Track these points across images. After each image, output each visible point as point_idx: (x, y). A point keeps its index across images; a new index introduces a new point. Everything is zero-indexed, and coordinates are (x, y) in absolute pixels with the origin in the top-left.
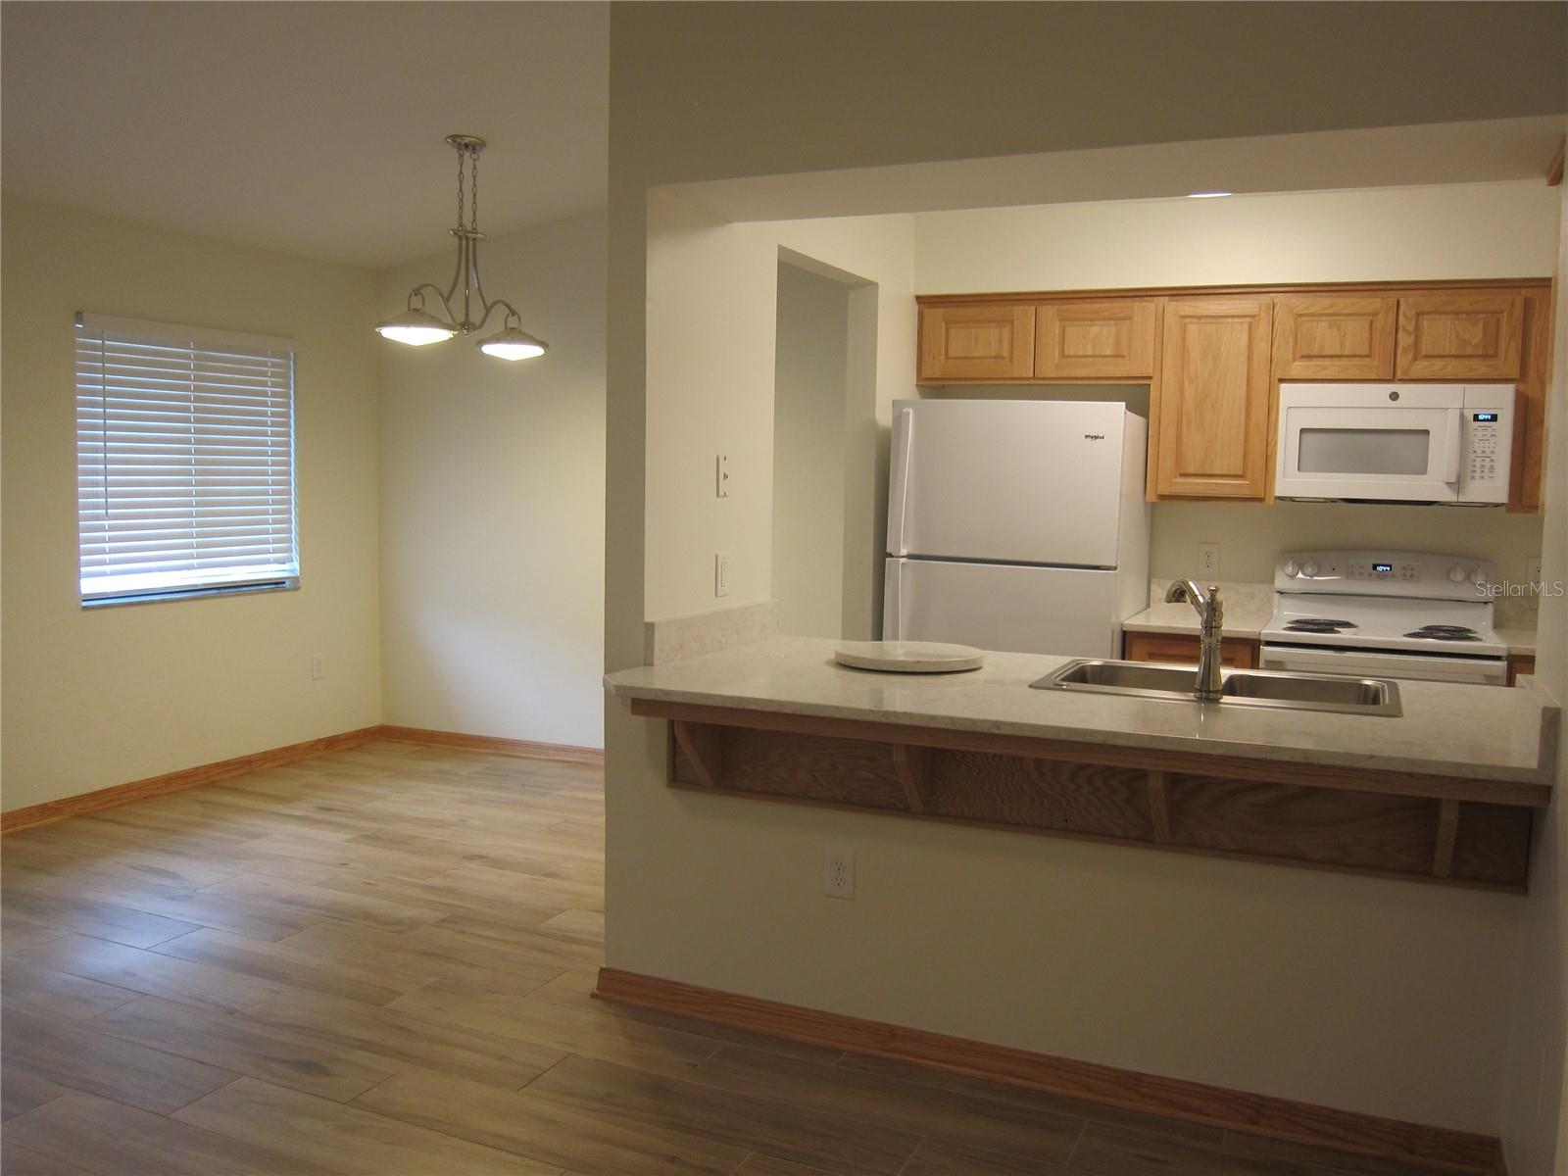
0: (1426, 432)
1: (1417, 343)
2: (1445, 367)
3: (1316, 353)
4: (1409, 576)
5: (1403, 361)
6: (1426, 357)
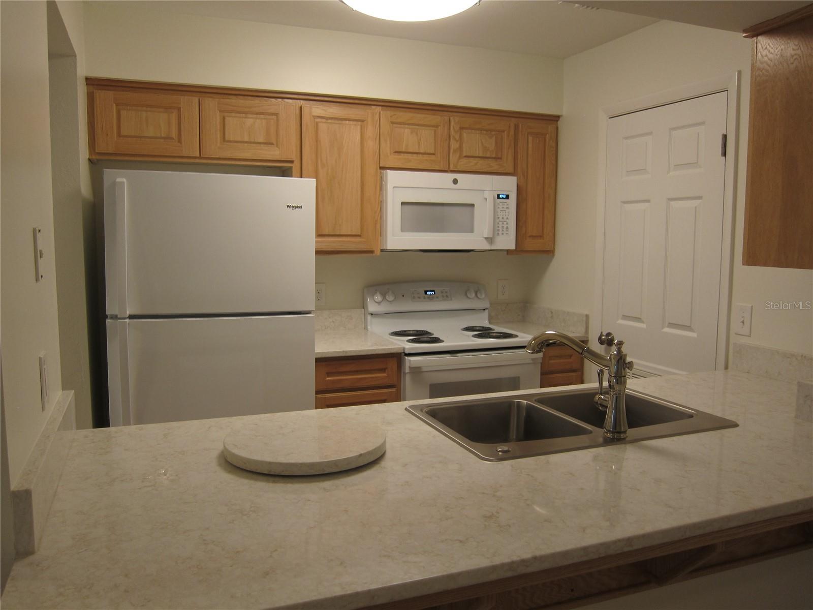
0: (473, 205)
1: (461, 148)
2: (476, 164)
3: (404, 150)
5: (454, 158)
6: (466, 157)
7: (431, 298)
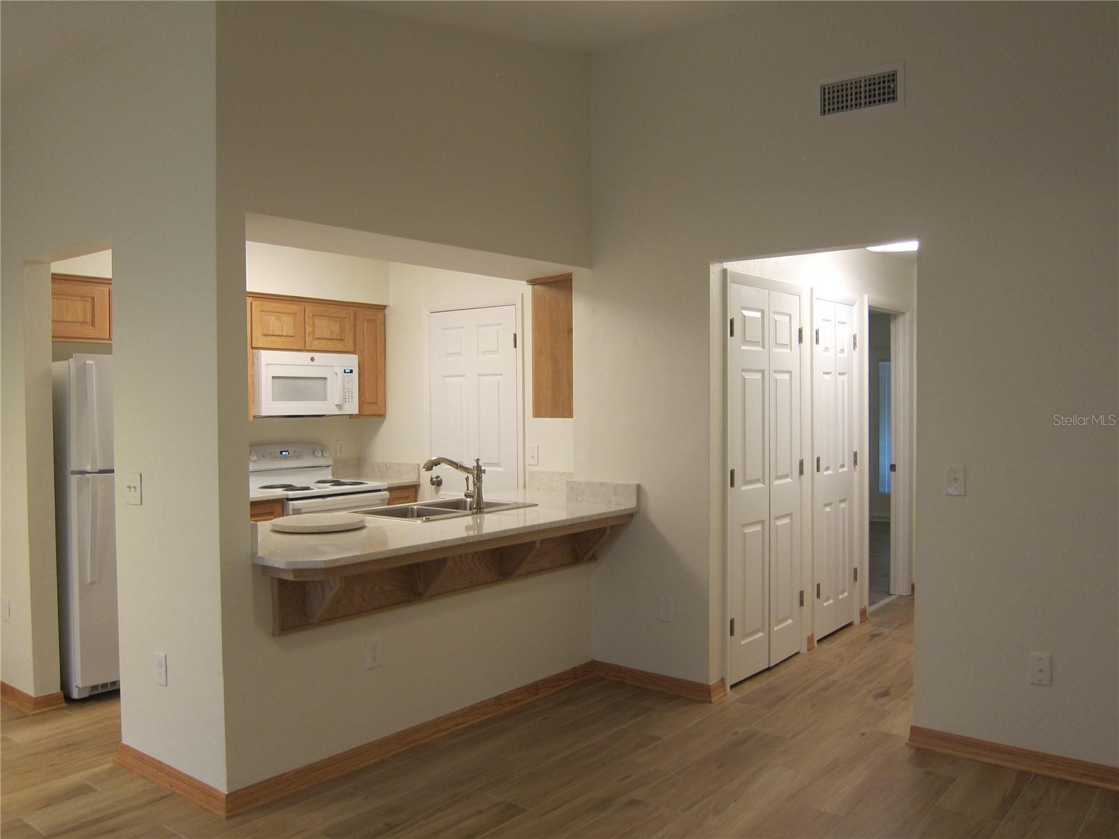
0: (326, 378)
1: (314, 331)
2: (325, 345)
3: (271, 333)
4: (298, 456)
5: (308, 340)
6: (318, 338)
7: (286, 458)
